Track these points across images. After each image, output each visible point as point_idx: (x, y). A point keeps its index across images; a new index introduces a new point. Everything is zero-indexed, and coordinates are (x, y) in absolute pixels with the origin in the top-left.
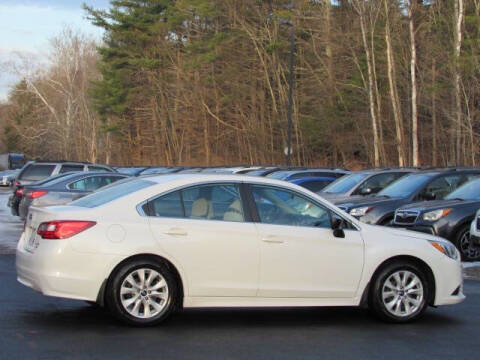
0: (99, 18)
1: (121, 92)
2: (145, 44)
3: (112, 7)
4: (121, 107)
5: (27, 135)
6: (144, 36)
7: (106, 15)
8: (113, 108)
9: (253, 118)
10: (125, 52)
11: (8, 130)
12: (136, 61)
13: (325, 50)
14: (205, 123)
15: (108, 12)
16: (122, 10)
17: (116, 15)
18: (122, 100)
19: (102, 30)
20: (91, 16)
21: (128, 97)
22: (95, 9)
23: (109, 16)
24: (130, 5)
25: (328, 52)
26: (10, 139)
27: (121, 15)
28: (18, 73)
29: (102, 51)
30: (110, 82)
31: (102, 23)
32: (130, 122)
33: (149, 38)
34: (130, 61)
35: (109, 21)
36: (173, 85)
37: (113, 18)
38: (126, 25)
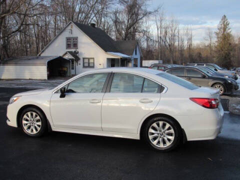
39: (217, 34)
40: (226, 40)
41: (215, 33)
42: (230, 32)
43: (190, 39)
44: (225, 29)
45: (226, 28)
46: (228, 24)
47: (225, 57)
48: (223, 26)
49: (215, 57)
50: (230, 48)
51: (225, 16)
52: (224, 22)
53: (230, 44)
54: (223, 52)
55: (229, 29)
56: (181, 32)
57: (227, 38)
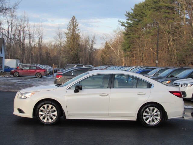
0: (123, 24)
1: (129, 45)
2: (135, 31)
3: (127, 21)
4: (129, 49)
5: (107, 57)
6: (136, 29)
7: (125, 23)
8: (127, 50)
9: (164, 53)
10: (130, 33)
11: (102, 56)
12: (133, 36)
13: (184, 32)
14: (152, 54)
15: (125, 22)
16: (129, 21)
17: (127, 23)
18: (129, 47)
19: (124, 27)
20: (120, 23)
21: (131, 47)
22: (122, 22)
23: (126, 23)
24: (132, 20)
25: (185, 33)
26: (102, 58)
27: (129, 23)
28: (105, 40)
29: (124, 33)
30: (126, 42)
31: (124, 25)
32: (132, 54)
33: (137, 29)
34: (131, 36)
35: (126, 25)
36: (143, 43)
37: (127, 24)
38: (130, 26)
39: (67, 34)
40: (75, 40)
41: (65, 33)
42: (79, 33)
43: (41, 38)
44: (74, 30)
45: (76, 28)
46: (77, 26)
47: (74, 58)
48: (72, 26)
49: (64, 57)
50: (79, 49)
51: (74, 17)
52: (74, 23)
53: (79, 45)
54: (72, 53)
55: (78, 30)
56: (31, 30)
57: (76, 38)
